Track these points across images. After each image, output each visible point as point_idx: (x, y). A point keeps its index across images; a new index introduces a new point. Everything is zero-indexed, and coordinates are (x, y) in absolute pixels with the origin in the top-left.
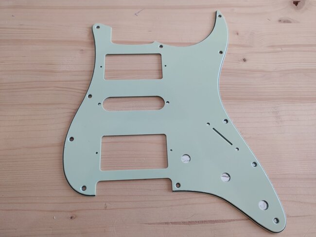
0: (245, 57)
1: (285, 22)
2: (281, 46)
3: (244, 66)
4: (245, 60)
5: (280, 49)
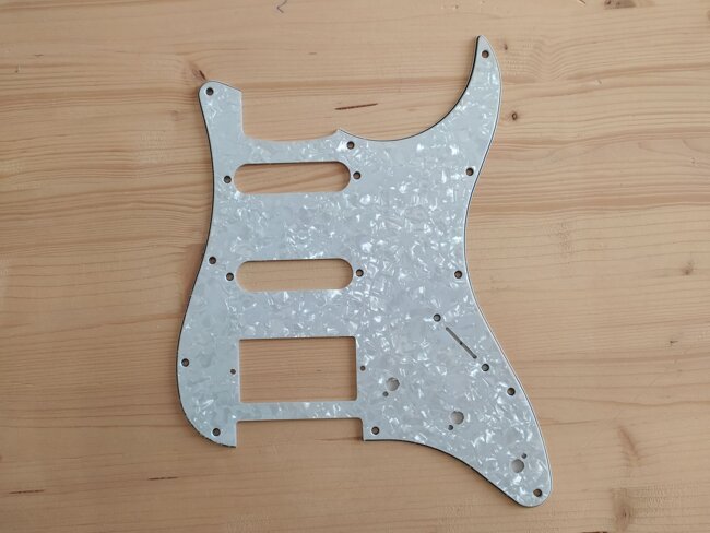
0: (515, 110)
1: (620, 5)
2: (597, 76)
3: (513, 130)
4: (515, 117)
5: (596, 83)
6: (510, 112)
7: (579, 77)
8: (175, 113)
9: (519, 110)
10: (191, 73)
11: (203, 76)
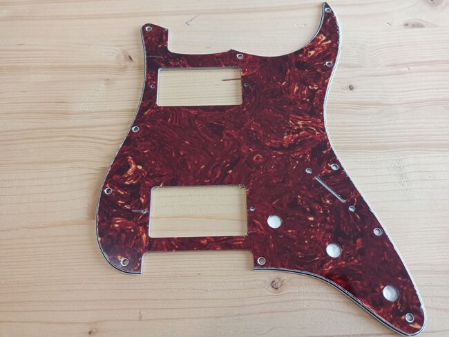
0: (351, 84)
1: (414, 26)
2: (407, 65)
4: (351, 88)
5: (407, 69)
6: (347, 85)
7: (395, 65)
8: (108, 79)
9: (353, 84)
10: (123, 57)
11: (131, 59)
